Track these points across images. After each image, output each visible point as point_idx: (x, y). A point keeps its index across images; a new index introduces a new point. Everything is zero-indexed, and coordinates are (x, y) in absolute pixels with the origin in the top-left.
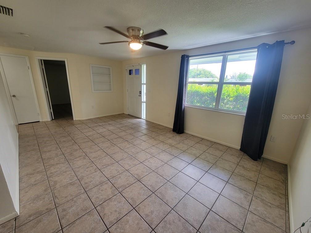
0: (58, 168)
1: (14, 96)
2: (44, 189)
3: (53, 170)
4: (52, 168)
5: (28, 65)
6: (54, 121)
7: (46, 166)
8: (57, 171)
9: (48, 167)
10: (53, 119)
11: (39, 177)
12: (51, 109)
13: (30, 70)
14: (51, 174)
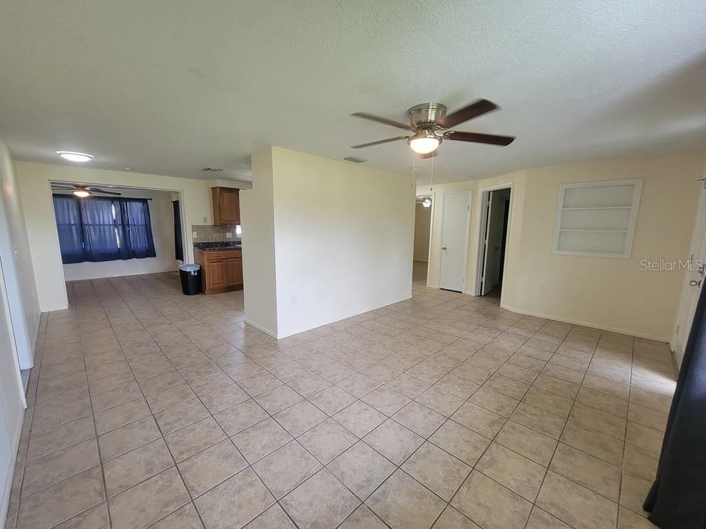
1: (445, 249)
5: (470, 204)
6: (483, 298)
10: (481, 295)
12: (482, 276)
13: (469, 212)
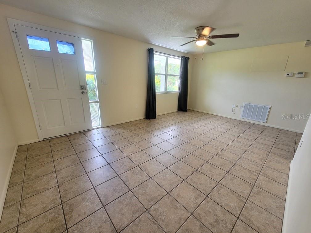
0: (249, 165)
2: (271, 162)
3: (254, 168)
4: (253, 170)
7: (256, 175)
8: (252, 164)
9: (256, 174)
11: (269, 172)
14: (258, 166)
